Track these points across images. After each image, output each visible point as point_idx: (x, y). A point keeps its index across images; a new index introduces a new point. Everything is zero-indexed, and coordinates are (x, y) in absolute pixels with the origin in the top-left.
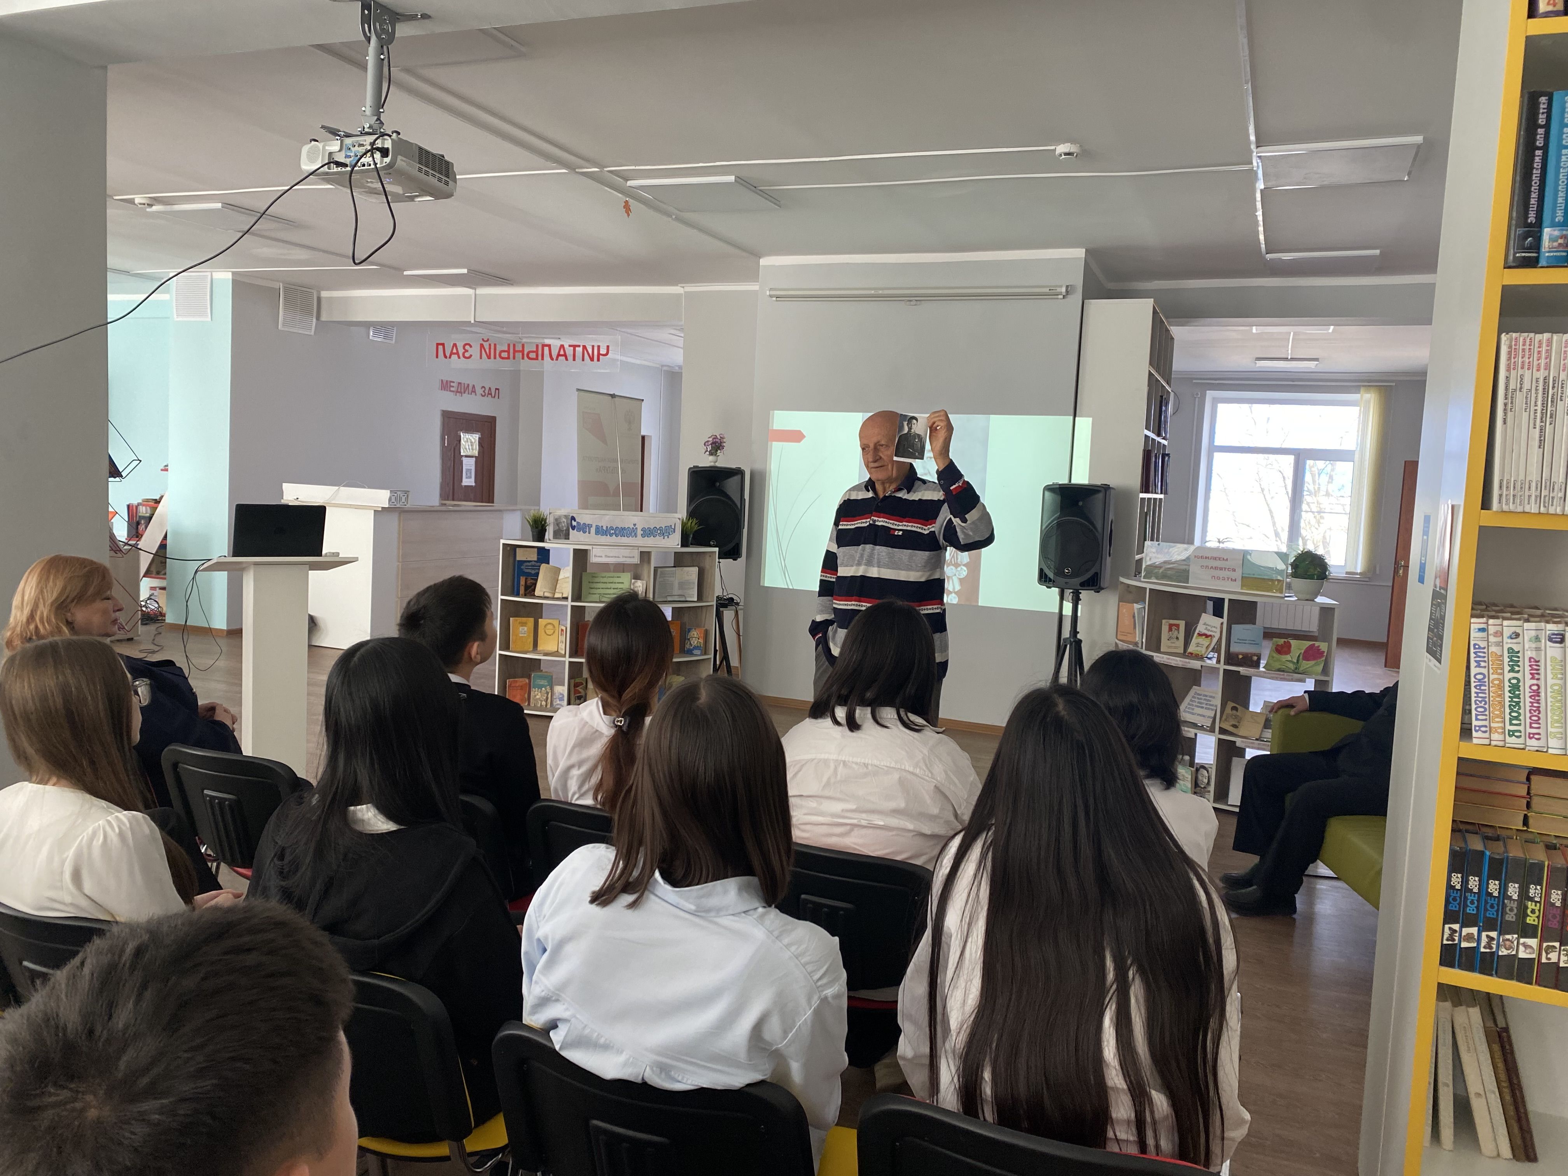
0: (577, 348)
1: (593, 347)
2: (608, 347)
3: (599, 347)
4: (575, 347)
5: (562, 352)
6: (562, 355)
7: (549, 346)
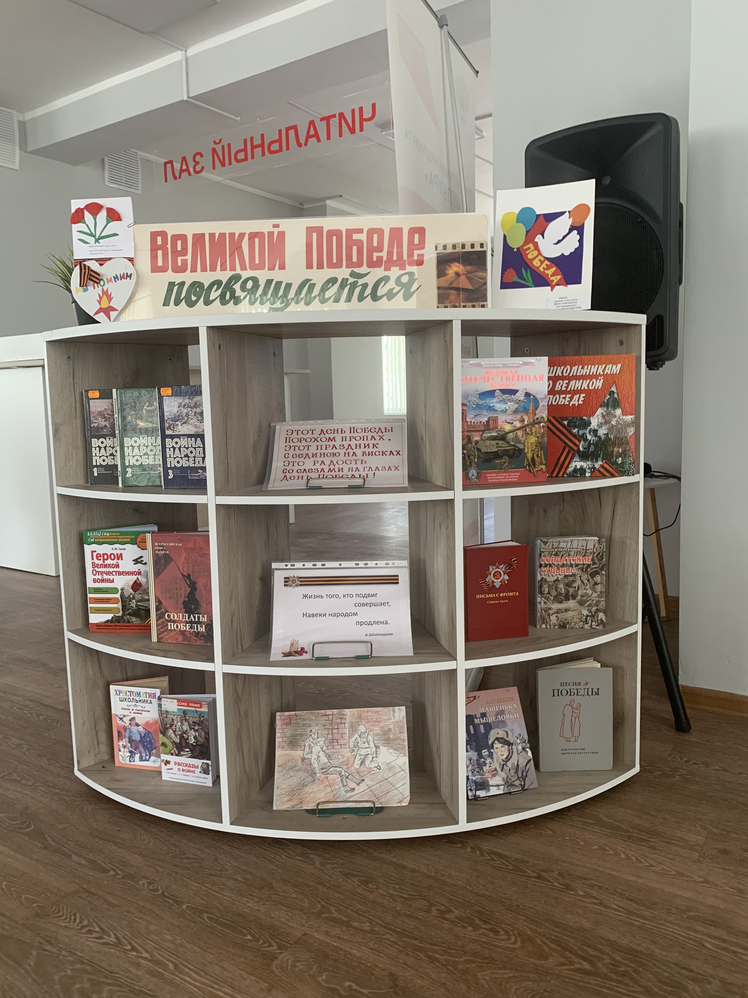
0: (331, 120)
1: (353, 111)
2: (373, 106)
3: (361, 109)
4: (327, 119)
5: (312, 132)
6: (312, 136)
7: (295, 128)
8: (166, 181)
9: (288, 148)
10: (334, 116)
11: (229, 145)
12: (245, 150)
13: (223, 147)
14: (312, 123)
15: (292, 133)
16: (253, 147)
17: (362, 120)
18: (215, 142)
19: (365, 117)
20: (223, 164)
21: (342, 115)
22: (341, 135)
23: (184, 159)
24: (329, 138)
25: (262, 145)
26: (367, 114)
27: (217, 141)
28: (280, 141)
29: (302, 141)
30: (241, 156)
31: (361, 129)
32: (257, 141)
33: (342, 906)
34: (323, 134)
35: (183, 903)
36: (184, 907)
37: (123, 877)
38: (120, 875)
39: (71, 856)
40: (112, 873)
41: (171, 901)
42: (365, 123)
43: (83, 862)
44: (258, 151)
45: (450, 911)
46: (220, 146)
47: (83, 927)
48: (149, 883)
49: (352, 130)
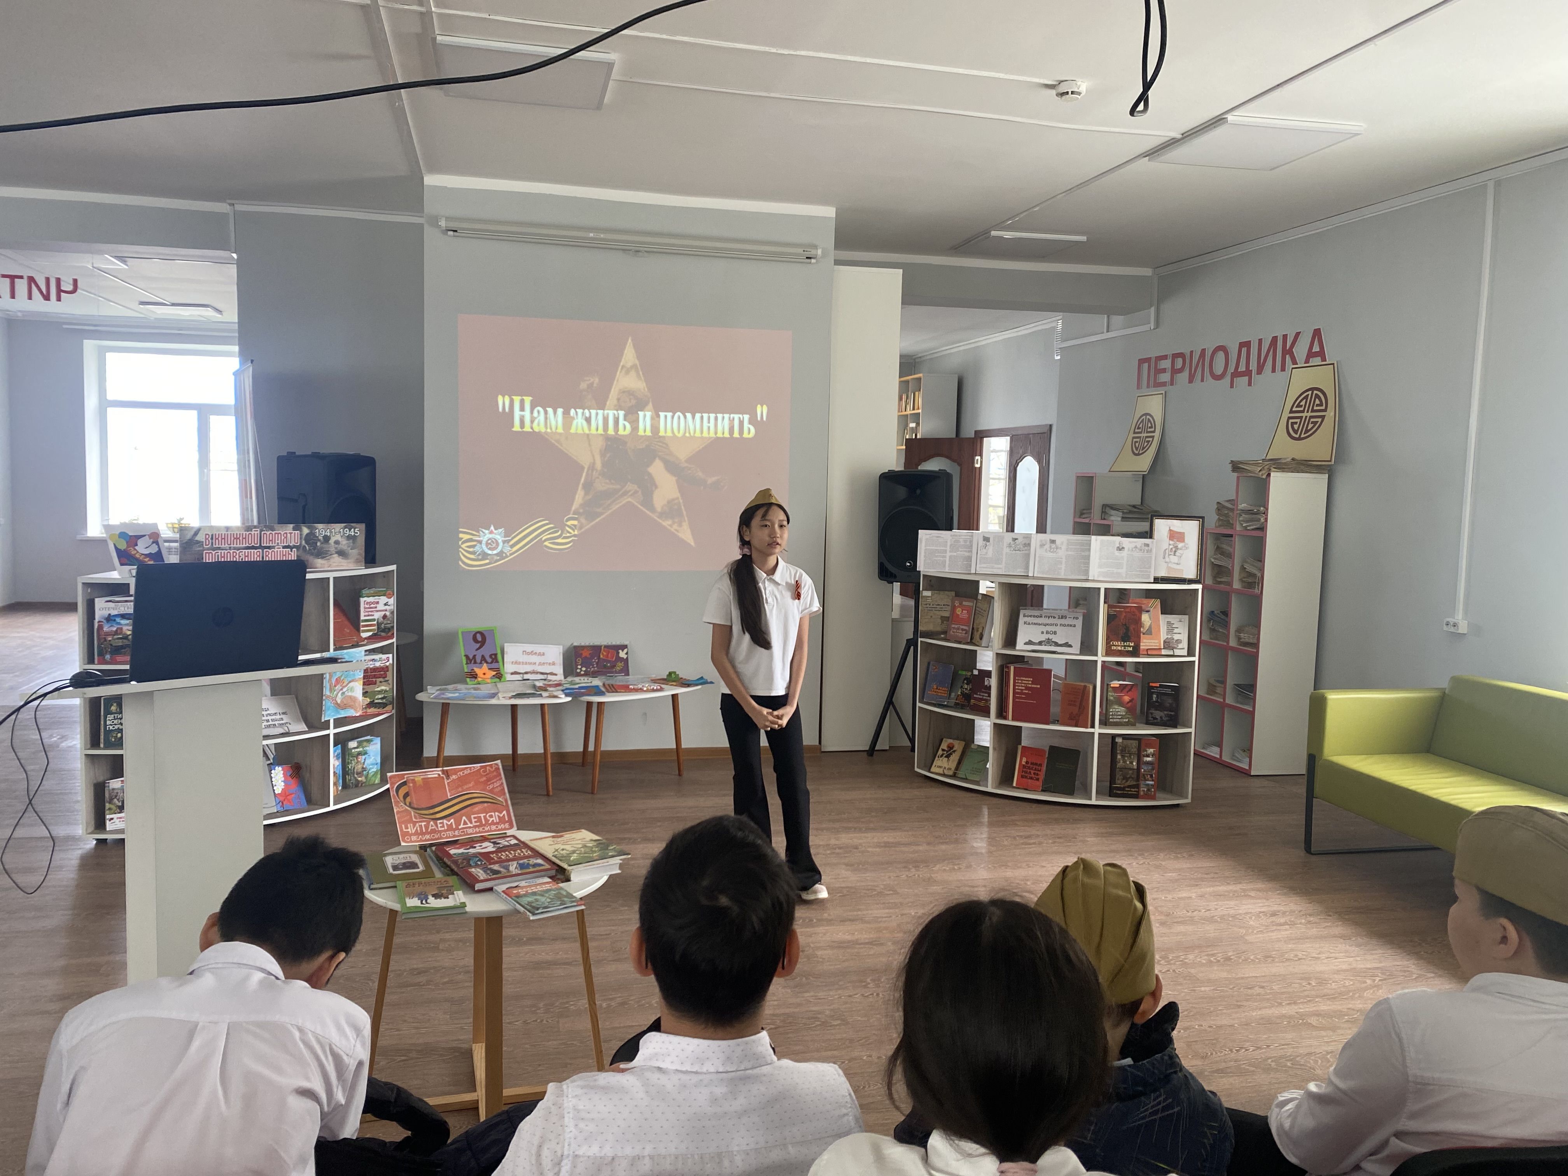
0: (16, 280)
1: (48, 280)
2: (75, 282)
3: (58, 281)
4: (13, 278)
10: (21, 277)
17: (59, 291)
19: (63, 288)
21: (31, 280)
22: (30, 298)
24: (13, 296)
26: (67, 286)
31: (59, 299)
42: (63, 294)
49: (47, 298)
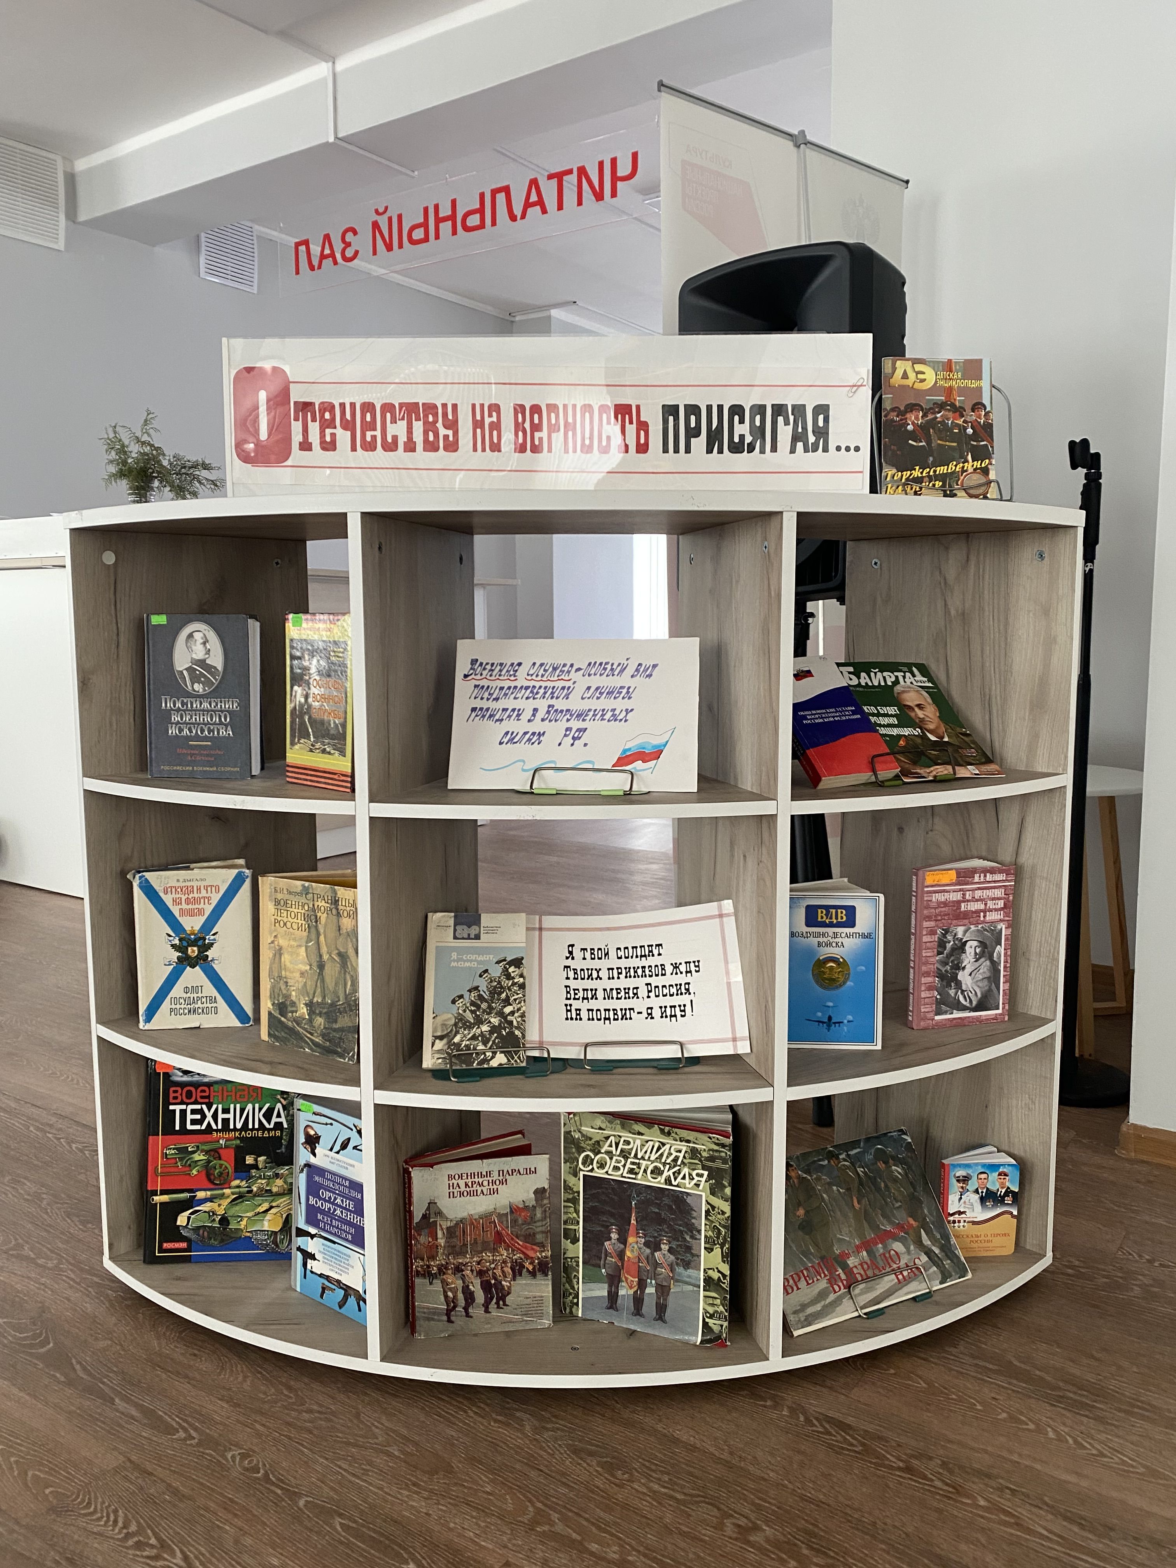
0: (565, 178)
1: (601, 164)
2: (634, 157)
3: (614, 161)
4: (559, 177)
5: (534, 198)
6: (534, 204)
7: (506, 190)
8: (297, 273)
9: (494, 223)
10: (570, 172)
11: (400, 217)
12: (425, 225)
13: (390, 219)
14: (534, 183)
15: (501, 197)
16: (439, 220)
17: (615, 179)
18: (377, 211)
19: (620, 173)
20: (389, 248)
21: (582, 171)
22: (580, 203)
23: (327, 237)
24: (560, 207)
25: (453, 218)
26: (624, 169)
27: (381, 210)
28: (481, 211)
29: (518, 211)
30: (418, 234)
31: (614, 194)
32: (445, 211)
33: (571, 1511)
34: (550, 201)
35: (299, 1495)
36: (301, 1503)
37: (199, 1444)
38: (194, 1438)
39: (112, 1401)
40: (182, 1434)
41: (279, 1492)
42: (619, 184)
43: (134, 1412)
44: (445, 227)
45: (756, 1528)
46: (385, 217)
47: (128, 1536)
48: (244, 1456)
49: (599, 196)
